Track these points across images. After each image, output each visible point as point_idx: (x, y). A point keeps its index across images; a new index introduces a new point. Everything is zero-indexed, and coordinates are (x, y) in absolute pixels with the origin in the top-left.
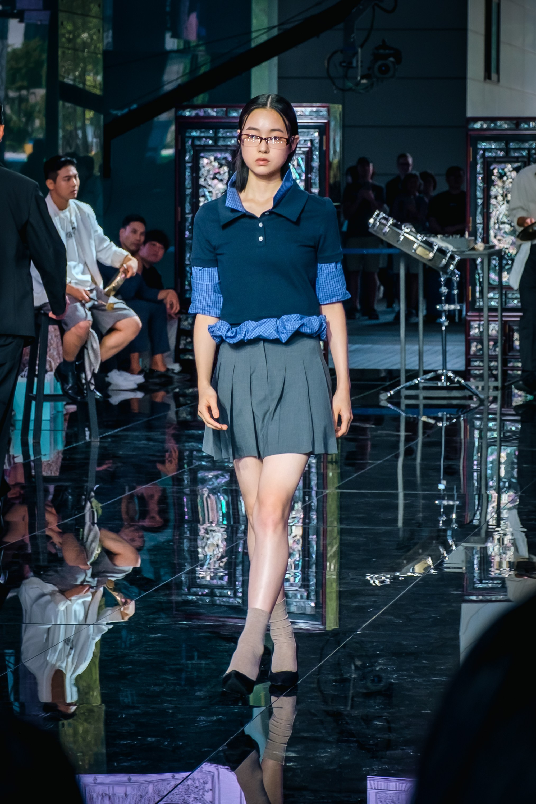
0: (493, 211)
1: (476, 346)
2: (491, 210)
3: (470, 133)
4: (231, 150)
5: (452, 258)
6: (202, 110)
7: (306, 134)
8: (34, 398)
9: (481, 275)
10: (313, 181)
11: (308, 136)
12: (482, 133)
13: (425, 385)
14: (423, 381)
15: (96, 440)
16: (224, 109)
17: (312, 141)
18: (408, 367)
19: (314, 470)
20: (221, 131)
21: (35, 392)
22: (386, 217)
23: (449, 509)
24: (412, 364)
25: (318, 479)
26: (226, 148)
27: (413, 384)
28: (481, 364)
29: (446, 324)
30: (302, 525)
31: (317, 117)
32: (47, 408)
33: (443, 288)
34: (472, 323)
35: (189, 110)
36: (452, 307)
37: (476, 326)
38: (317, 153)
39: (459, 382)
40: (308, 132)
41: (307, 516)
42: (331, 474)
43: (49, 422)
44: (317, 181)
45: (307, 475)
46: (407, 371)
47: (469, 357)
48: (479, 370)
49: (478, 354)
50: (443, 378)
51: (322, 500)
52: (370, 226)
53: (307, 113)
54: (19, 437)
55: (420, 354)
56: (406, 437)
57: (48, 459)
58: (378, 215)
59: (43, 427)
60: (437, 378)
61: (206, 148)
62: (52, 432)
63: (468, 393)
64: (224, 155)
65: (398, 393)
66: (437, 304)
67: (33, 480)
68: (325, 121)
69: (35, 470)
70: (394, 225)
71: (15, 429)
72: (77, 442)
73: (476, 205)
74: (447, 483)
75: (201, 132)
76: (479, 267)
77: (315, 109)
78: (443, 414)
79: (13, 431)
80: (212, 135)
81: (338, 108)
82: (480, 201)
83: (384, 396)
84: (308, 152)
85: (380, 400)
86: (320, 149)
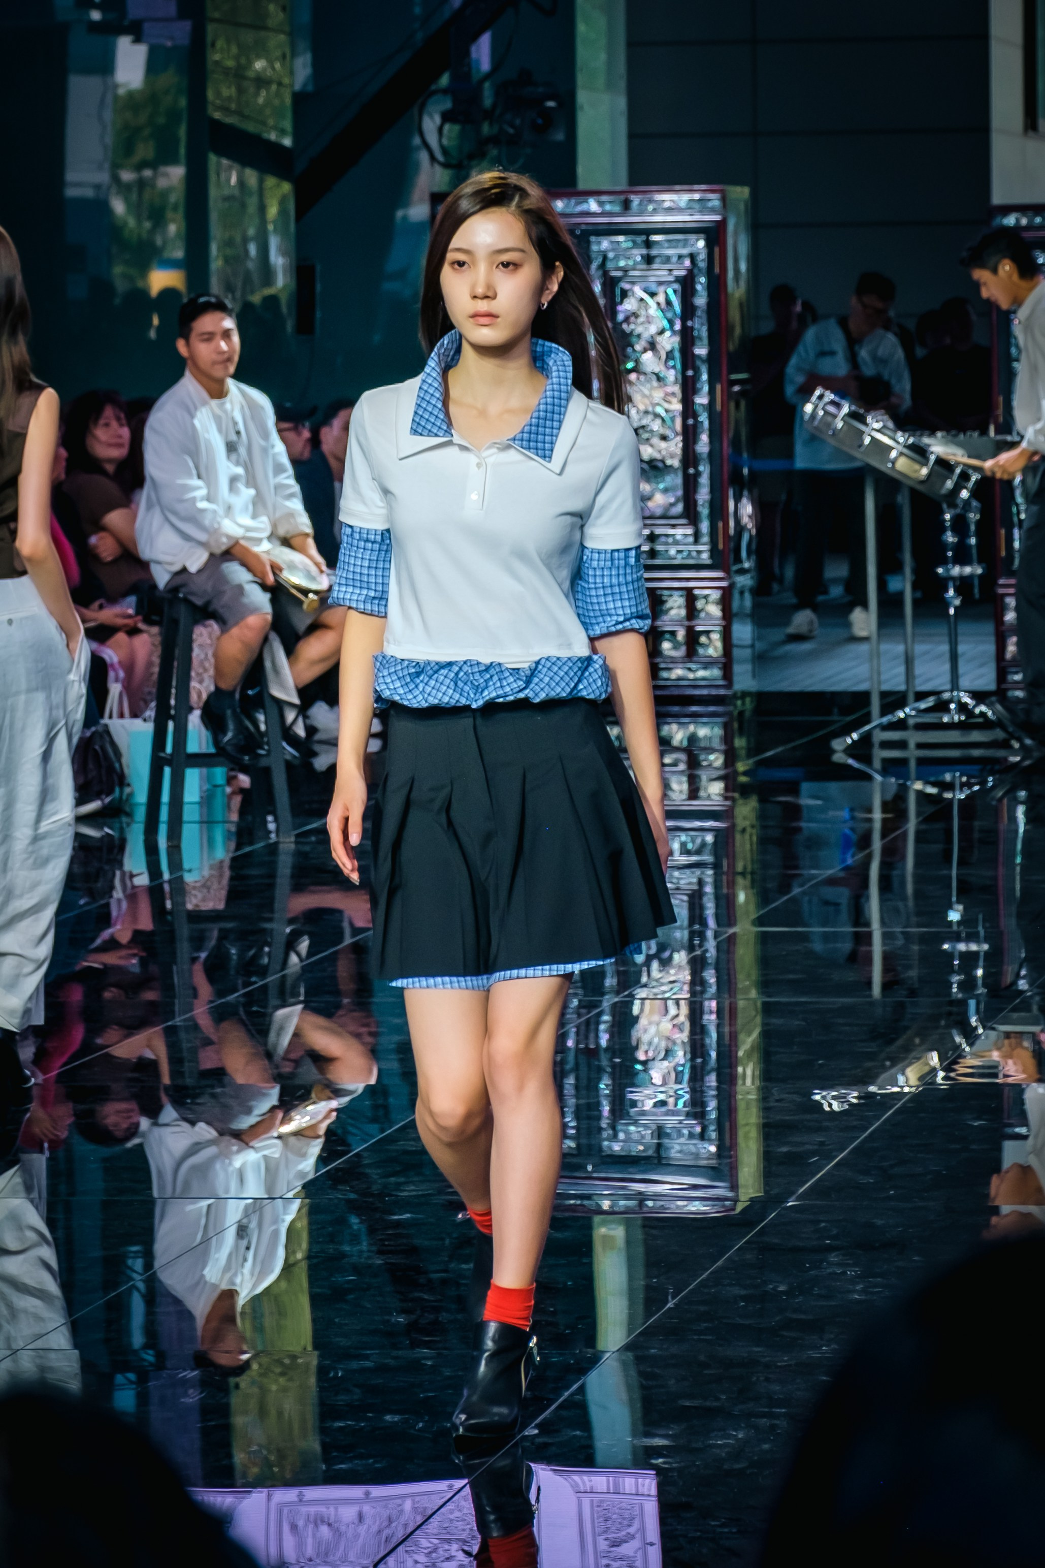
5: (964, 476)
7: (681, 244)
8: (169, 761)
9: (1022, 508)
10: (696, 333)
11: (684, 246)
13: (919, 720)
14: (913, 713)
15: (288, 840)
17: (692, 257)
18: (885, 687)
19: (709, 889)
21: (169, 749)
22: (837, 399)
23: (970, 959)
24: (894, 679)
25: (717, 906)
27: (895, 719)
29: (957, 602)
30: (688, 996)
31: (701, 212)
32: (193, 778)
33: (949, 533)
34: (1005, 600)
36: (968, 570)
38: (703, 280)
39: (983, 714)
40: (686, 240)
41: (698, 979)
42: (742, 897)
43: (197, 807)
44: (704, 333)
45: (697, 901)
46: (884, 695)
47: (1004, 664)
50: (952, 706)
51: (727, 946)
52: (807, 418)
53: (683, 204)
54: (141, 838)
55: (909, 662)
56: (884, 821)
57: (197, 879)
58: (821, 397)
59: (186, 817)
60: (942, 706)
62: (205, 825)
63: (999, 734)
65: (866, 739)
66: (938, 566)
67: (169, 918)
68: (717, 218)
69: (171, 899)
70: (852, 415)
71: (133, 821)
72: (251, 843)
74: (965, 909)
77: (697, 196)
78: (954, 776)
79: (128, 825)
81: (741, 193)
83: (839, 745)
84: (685, 277)
85: (833, 752)
86: (709, 272)
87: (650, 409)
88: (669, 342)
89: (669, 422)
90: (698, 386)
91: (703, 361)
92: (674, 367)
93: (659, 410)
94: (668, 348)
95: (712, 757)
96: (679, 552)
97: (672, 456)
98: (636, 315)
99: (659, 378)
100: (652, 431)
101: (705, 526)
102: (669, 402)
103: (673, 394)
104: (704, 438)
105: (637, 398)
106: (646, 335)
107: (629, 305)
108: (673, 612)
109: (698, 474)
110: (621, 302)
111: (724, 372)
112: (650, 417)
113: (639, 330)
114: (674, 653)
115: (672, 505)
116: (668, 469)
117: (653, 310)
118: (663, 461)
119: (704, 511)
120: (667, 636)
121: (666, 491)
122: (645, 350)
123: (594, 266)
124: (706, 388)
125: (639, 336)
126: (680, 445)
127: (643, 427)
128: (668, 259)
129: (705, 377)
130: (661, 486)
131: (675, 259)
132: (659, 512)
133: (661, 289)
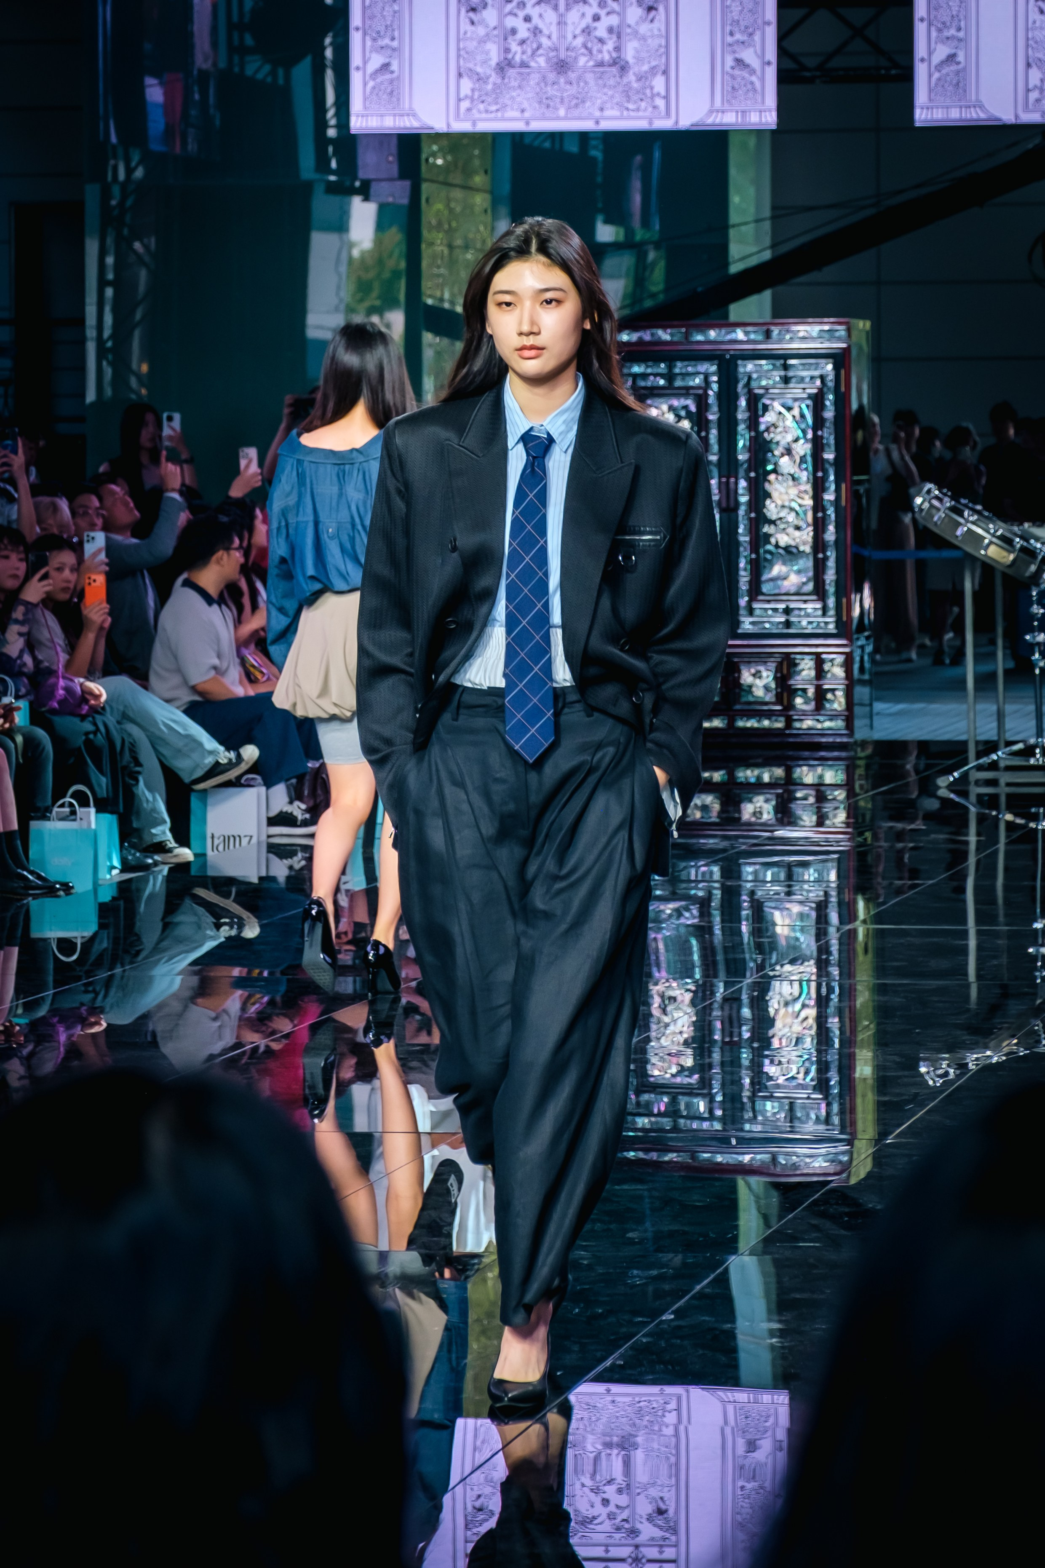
4: (695, 395)
6: (648, 332)
7: (813, 367)
10: (825, 441)
11: (816, 369)
13: (1009, 763)
14: (1005, 756)
16: (683, 330)
17: (822, 378)
18: (981, 737)
19: (834, 900)
20: (679, 364)
22: (940, 496)
24: (988, 731)
25: (840, 913)
26: (686, 391)
27: (989, 761)
29: (1042, 664)
31: (830, 340)
33: (1035, 606)
35: (627, 332)
38: (831, 397)
40: (817, 364)
44: (832, 441)
46: (979, 743)
50: (1038, 751)
52: (917, 509)
53: (815, 334)
55: (1000, 716)
56: (979, 843)
60: (1029, 751)
61: (656, 392)
64: (683, 402)
65: (965, 776)
66: (1027, 634)
68: (844, 345)
70: (952, 509)
75: (647, 367)
77: (826, 328)
80: (665, 371)
81: (863, 325)
83: (943, 782)
84: (816, 394)
85: (939, 788)
86: (837, 390)
87: (787, 504)
88: (803, 448)
89: (802, 515)
90: (827, 485)
91: (831, 465)
92: (806, 469)
93: (794, 505)
94: (802, 453)
95: (836, 793)
96: (810, 623)
97: (804, 544)
98: (775, 426)
99: (794, 479)
100: (787, 522)
101: (831, 602)
102: (802, 498)
103: (806, 492)
104: (831, 528)
105: (775, 495)
106: (783, 443)
107: (769, 418)
108: (804, 673)
109: (826, 558)
110: (763, 415)
111: (848, 473)
112: (786, 511)
113: (778, 438)
114: (805, 707)
115: (804, 584)
116: (802, 553)
117: (789, 422)
118: (797, 548)
119: (831, 589)
120: (800, 693)
121: (799, 572)
122: (782, 455)
123: (740, 386)
124: (833, 487)
125: (778, 443)
126: (812, 534)
127: (781, 519)
128: (802, 380)
129: (832, 478)
130: (795, 568)
131: (808, 380)
132: (793, 590)
133: (797, 404)
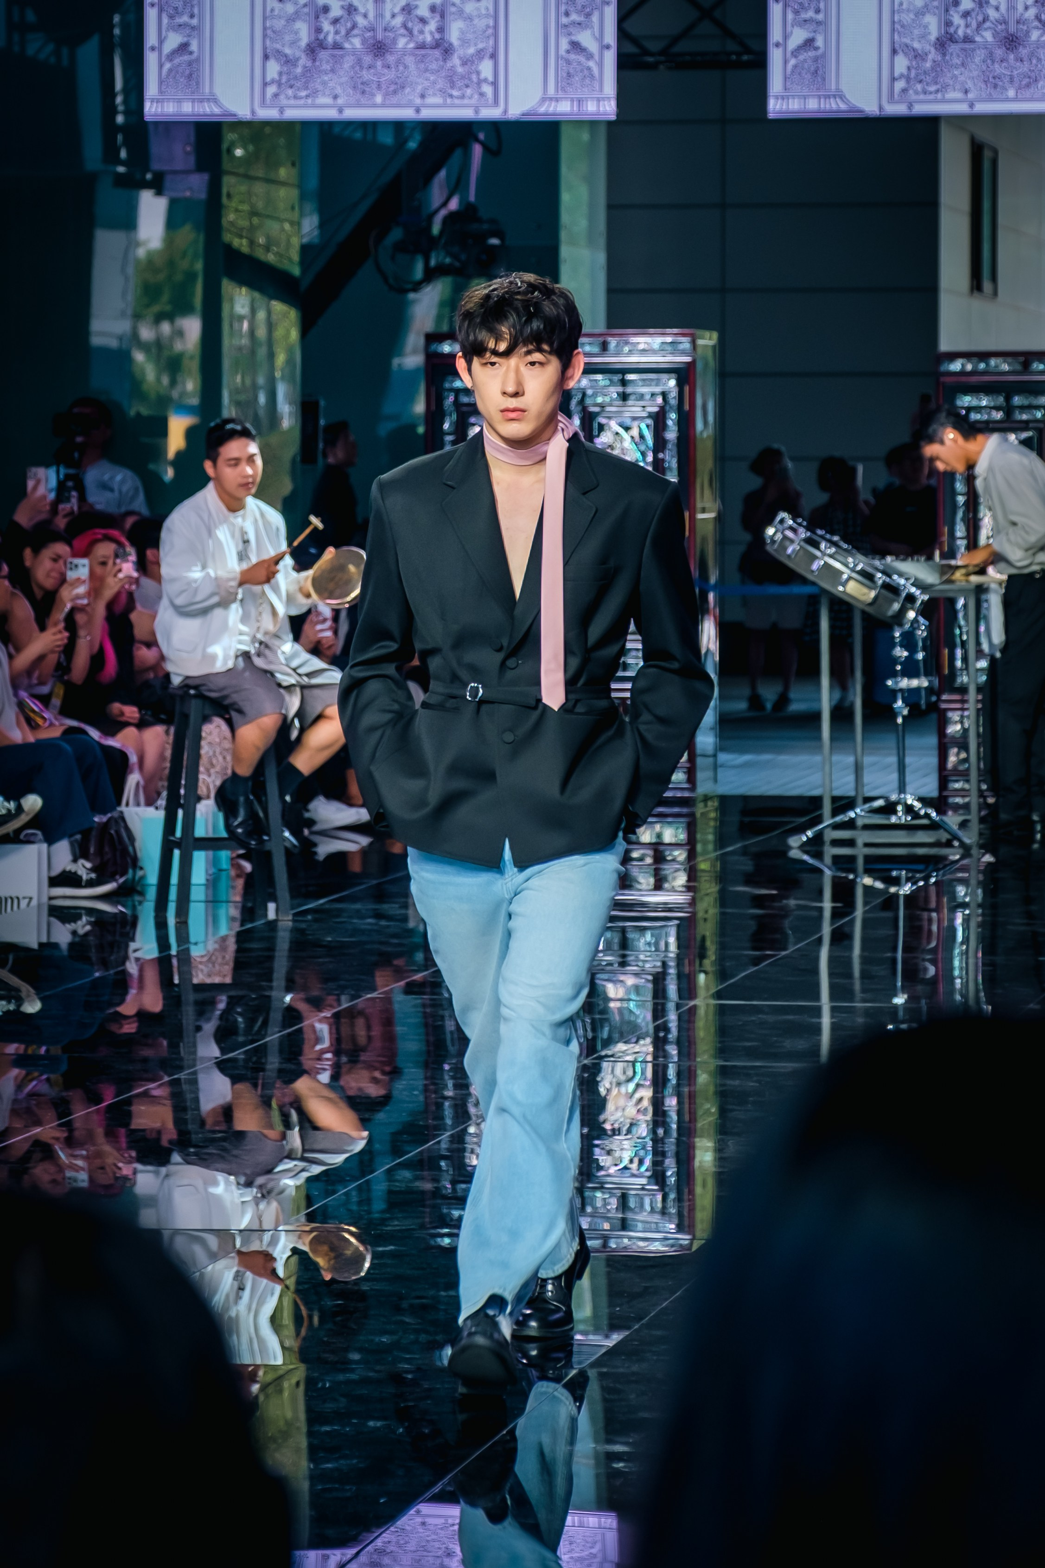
0: (985, 515)
1: (958, 754)
2: (981, 515)
3: (942, 379)
7: (654, 383)
8: (178, 845)
9: (964, 630)
10: (666, 465)
11: (657, 385)
12: (964, 379)
13: (868, 821)
14: (863, 814)
15: (287, 918)
17: (664, 395)
18: (837, 793)
19: (672, 971)
21: (178, 833)
22: (795, 526)
24: (844, 786)
25: (679, 985)
27: (847, 819)
28: (967, 786)
31: (673, 354)
32: (200, 860)
34: (950, 714)
37: (957, 718)
38: (673, 416)
39: (927, 816)
40: (658, 380)
41: (661, 1051)
42: (702, 979)
43: (203, 888)
44: (675, 463)
46: (834, 799)
47: (946, 773)
48: (963, 796)
49: (961, 768)
50: (900, 808)
51: (688, 1018)
52: (768, 541)
53: (656, 346)
54: (152, 915)
55: (858, 769)
56: (834, 910)
57: (202, 952)
59: (193, 897)
62: (210, 904)
63: (944, 836)
65: (819, 836)
66: (888, 677)
67: (177, 991)
68: (688, 359)
69: (179, 972)
70: (807, 540)
71: (144, 900)
72: (256, 920)
73: (954, 507)
76: (961, 615)
77: (669, 339)
78: (900, 873)
79: (140, 903)
81: (710, 338)
82: (961, 499)
83: (795, 841)
84: (657, 413)
85: (790, 848)
86: (680, 409)
95: (676, 853)
107: (605, 438)
110: (599, 435)
111: (692, 500)
117: (627, 443)
123: (574, 403)
128: (641, 397)
131: (648, 397)
133: (635, 424)
